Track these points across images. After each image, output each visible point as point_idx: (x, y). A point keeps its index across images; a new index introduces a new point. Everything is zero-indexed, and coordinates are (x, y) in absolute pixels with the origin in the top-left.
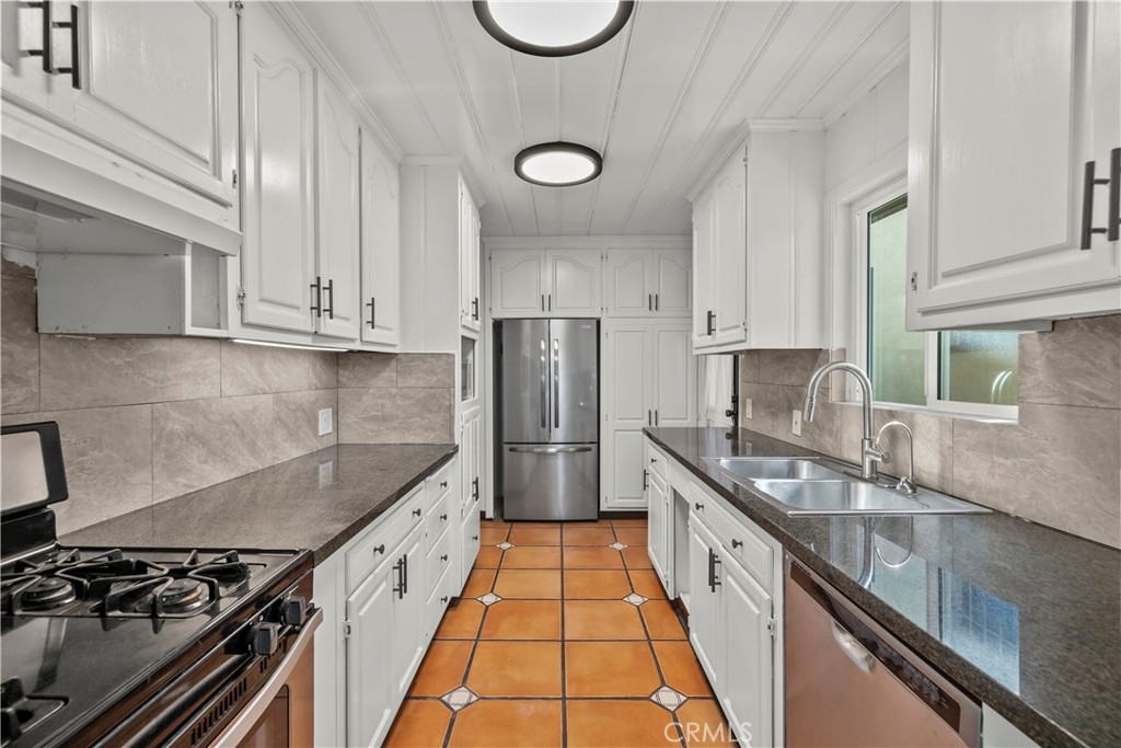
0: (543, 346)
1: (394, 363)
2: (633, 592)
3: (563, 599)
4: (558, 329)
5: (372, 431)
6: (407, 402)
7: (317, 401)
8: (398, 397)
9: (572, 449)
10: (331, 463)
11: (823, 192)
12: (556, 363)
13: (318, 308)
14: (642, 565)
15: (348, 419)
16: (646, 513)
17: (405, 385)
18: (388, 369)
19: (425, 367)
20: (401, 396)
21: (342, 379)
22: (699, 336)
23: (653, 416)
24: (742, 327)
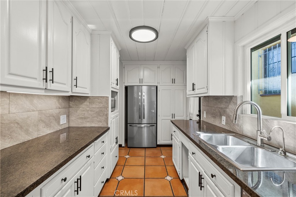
0: (140, 94)
1: (88, 100)
2: (168, 175)
3: (145, 178)
4: (145, 89)
5: (81, 122)
6: (92, 113)
7: (60, 112)
8: (89, 111)
9: (149, 125)
10: (65, 134)
11: (234, 42)
12: (144, 99)
13: (46, 79)
14: (170, 164)
15: (72, 118)
16: (172, 145)
17: (92, 107)
18: (86, 102)
19: (99, 101)
20: (90, 110)
21: (71, 105)
22: (189, 91)
23: (173, 116)
24: (206, 88)
